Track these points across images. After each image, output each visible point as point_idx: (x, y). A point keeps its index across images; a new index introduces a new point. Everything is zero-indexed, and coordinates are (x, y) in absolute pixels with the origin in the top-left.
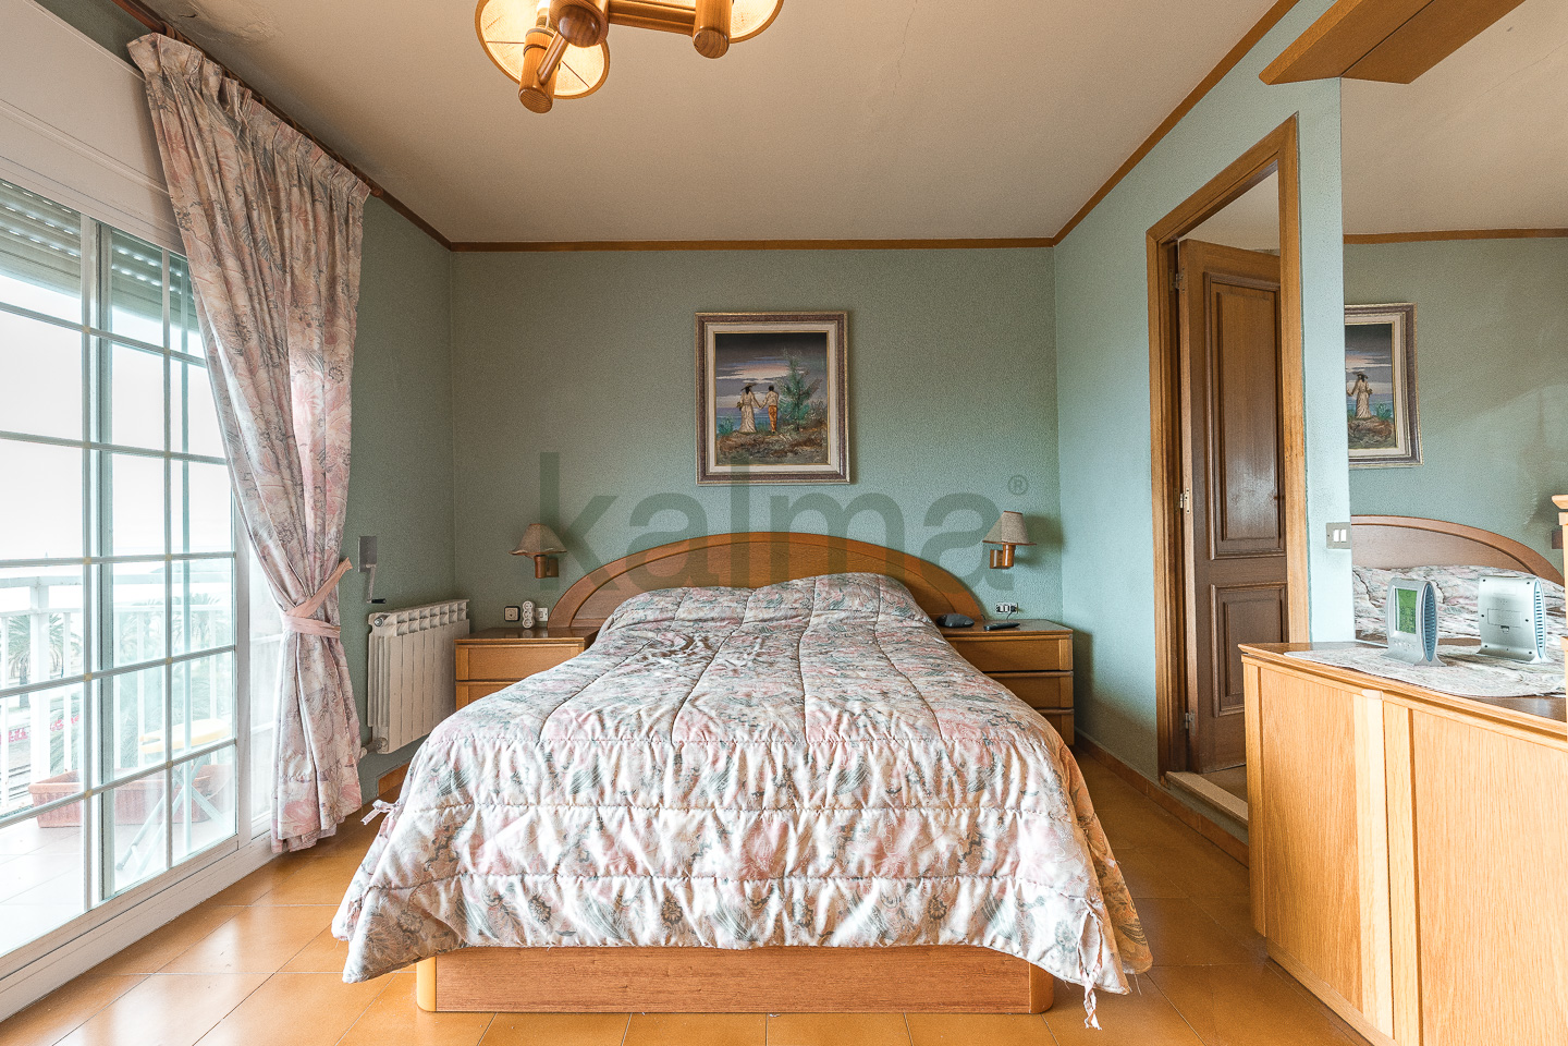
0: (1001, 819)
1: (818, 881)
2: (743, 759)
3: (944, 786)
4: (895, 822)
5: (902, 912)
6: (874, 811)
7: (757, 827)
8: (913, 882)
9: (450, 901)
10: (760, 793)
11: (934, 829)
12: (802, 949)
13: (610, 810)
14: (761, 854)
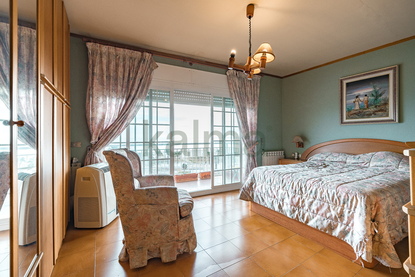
0: (349, 212)
1: (306, 211)
2: (293, 184)
3: (334, 200)
4: (322, 204)
5: (322, 223)
6: (318, 201)
7: (294, 196)
8: (326, 219)
9: (252, 194)
10: (296, 191)
11: (331, 209)
12: (301, 223)
13: (273, 187)
14: (294, 202)
